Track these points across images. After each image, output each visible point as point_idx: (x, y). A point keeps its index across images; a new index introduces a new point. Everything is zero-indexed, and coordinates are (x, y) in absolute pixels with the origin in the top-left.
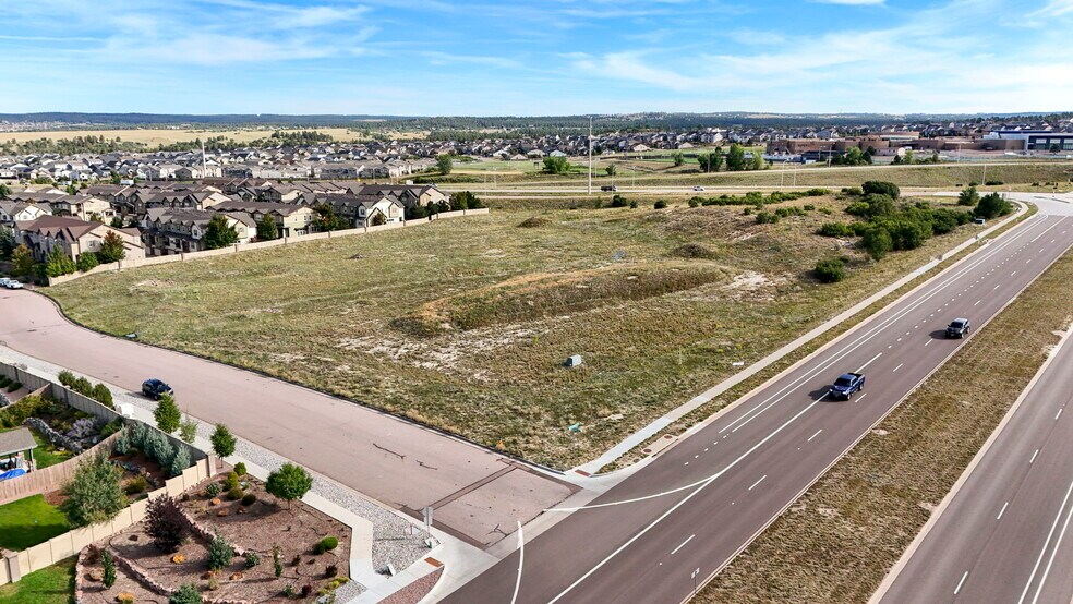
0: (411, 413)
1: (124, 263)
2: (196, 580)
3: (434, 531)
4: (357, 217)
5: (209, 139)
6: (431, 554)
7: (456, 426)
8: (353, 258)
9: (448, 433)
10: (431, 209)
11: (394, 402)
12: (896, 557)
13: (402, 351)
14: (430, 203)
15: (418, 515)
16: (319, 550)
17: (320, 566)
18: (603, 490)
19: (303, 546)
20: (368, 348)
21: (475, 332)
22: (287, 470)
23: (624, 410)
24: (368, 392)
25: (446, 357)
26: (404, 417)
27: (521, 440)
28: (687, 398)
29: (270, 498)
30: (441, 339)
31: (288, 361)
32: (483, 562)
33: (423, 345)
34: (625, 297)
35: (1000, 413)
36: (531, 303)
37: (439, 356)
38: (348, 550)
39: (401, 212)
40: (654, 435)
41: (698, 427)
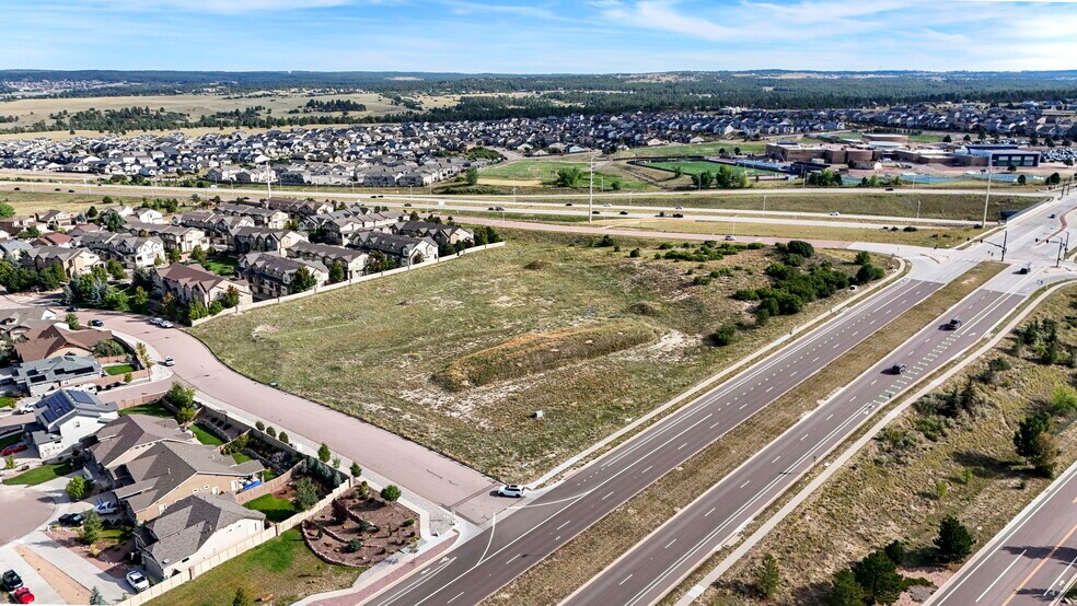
0: (446, 451)
1: (240, 307)
2: (355, 537)
3: (456, 516)
4: (401, 255)
5: (248, 109)
6: (454, 527)
7: (468, 460)
8: (402, 304)
9: (464, 464)
10: (460, 246)
11: (436, 443)
12: (649, 532)
13: (440, 403)
14: (458, 241)
15: (449, 509)
16: (406, 524)
17: (408, 531)
18: (535, 498)
19: (400, 523)
20: (420, 400)
21: (483, 388)
22: (390, 488)
23: (558, 451)
24: (422, 436)
25: (464, 408)
26: (441, 453)
27: (500, 469)
28: (591, 444)
29: (381, 500)
30: (463, 393)
31: (374, 410)
32: (477, 531)
33: (452, 398)
34: (582, 357)
35: (748, 457)
36: (519, 364)
37: (462, 408)
38: (419, 525)
39: (435, 250)
40: (568, 466)
41: (592, 462)
